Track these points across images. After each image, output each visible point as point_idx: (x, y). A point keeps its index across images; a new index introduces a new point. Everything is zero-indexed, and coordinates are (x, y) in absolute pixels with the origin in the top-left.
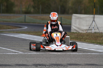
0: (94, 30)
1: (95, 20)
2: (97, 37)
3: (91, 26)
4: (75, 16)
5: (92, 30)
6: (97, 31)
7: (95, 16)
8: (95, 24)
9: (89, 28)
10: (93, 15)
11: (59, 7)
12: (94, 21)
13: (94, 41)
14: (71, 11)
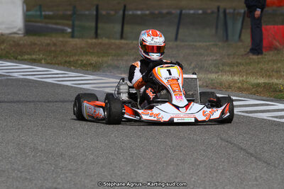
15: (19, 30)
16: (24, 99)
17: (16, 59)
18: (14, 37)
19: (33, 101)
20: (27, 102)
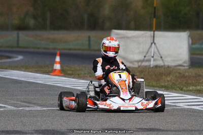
0: (154, 60)
1: (155, 41)
2: (161, 74)
3: (149, 54)
4: (117, 34)
5: (149, 61)
6: (160, 63)
7: (156, 32)
8: (156, 50)
9: (145, 57)
10: (152, 32)
11: (86, 16)
12: (153, 42)
13: (154, 83)
14: (108, 24)
15: (185, 62)
16: (190, 128)
17: (182, 90)
18: (180, 69)
19: (198, 130)
20: (192, 131)
